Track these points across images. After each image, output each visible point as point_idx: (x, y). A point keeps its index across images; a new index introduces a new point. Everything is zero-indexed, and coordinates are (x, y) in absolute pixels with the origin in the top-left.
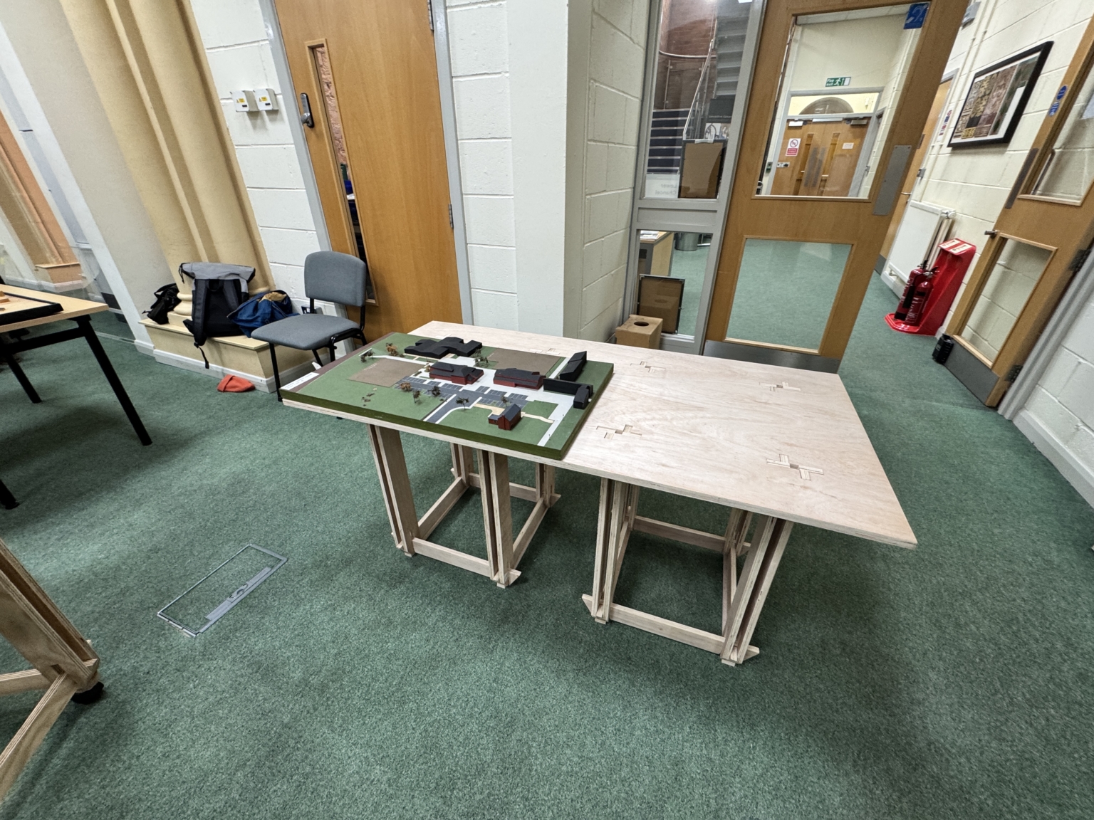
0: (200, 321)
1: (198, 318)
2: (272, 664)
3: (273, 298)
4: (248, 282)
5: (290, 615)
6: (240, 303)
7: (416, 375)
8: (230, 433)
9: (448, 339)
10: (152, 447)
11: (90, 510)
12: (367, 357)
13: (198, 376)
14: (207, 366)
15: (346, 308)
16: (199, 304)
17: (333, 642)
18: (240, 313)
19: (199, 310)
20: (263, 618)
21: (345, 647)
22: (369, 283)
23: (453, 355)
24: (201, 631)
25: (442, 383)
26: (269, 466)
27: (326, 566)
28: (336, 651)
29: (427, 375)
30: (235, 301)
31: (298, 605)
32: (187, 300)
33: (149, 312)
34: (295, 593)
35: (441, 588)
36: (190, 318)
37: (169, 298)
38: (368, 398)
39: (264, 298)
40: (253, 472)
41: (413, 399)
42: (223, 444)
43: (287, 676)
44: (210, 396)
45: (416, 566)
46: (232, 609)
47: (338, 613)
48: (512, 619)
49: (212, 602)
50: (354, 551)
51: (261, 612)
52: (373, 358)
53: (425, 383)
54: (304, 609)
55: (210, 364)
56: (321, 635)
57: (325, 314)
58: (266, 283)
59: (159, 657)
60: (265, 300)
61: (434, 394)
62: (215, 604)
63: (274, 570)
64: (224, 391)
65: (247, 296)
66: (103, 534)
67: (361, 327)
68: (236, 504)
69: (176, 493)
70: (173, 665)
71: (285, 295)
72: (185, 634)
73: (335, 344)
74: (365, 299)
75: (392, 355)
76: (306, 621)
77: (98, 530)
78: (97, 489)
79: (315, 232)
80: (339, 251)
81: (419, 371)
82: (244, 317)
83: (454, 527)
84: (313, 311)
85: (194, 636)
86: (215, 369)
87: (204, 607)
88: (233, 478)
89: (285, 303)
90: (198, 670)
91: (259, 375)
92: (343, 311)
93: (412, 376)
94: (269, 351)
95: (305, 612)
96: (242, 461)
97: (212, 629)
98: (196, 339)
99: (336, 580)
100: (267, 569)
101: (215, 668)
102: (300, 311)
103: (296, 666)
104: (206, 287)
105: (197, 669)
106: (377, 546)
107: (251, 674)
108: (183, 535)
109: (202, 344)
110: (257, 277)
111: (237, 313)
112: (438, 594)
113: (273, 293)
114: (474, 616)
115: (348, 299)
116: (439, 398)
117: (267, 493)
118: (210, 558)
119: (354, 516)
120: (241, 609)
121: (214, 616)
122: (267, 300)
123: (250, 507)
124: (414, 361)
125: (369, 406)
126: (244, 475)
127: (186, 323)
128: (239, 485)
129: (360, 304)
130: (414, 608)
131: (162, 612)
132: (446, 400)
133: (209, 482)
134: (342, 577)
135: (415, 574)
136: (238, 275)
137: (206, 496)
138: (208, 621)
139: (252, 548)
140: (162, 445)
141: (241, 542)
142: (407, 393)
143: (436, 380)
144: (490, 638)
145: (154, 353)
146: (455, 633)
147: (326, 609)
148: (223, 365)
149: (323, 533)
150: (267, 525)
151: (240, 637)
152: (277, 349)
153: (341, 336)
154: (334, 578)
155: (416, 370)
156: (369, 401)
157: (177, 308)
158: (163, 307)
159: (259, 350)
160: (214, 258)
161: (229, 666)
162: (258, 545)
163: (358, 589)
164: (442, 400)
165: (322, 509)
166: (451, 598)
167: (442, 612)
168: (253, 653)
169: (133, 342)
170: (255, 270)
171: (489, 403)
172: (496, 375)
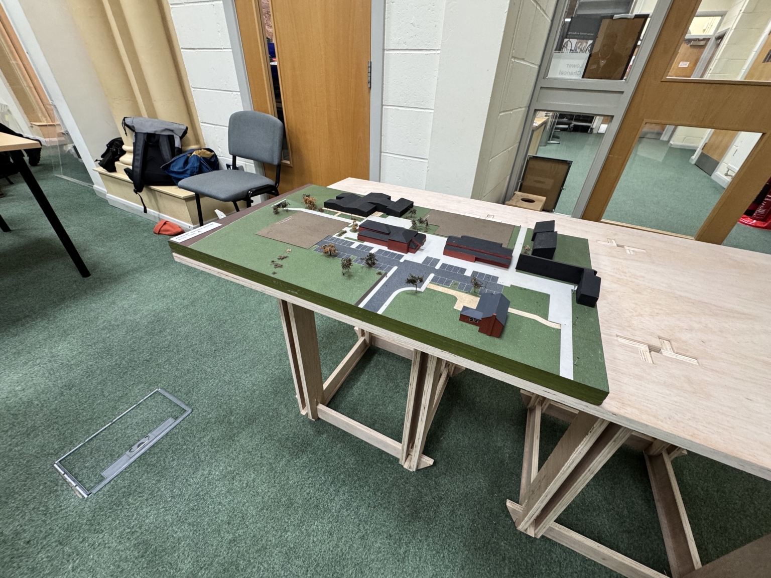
0: (138, 170)
1: (137, 167)
2: (161, 546)
3: (201, 155)
4: (181, 138)
5: (187, 480)
6: (173, 156)
7: (340, 235)
8: (157, 272)
9: (372, 194)
10: (90, 279)
11: (22, 336)
12: (280, 209)
13: (139, 219)
14: (145, 211)
15: (263, 166)
16: (138, 155)
17: (229, 523)
18: (172, 165)
19: (138, 160)
20: (159, 481)
21: (241, 532)
22: (285, 144)
23: (382, 213)
24: (94, 491)
25: (375, 248)
26: (186, 307)
27: (230, 423)
28: (231, 536)
29: (355, 236)
30: (168, 154)
31: (196, 469)
32: (130, 152)
33: (101, 161)
34: (195, 452)
35: (344, 463)
36: (131, 167)
37: (116, 149)
38: (280, 262)
39: (194, 153)
40: (172, 312)
41: (342, 269)
42: (151, 282)
43: (174, 567)
44: (146, 237)
45: (319, 433)
46: (130, 466)
47: (237, 483)
48: (423, 514)
49: (111, 455)
50: (258, 408)
51: (158, 473)
52: (287, 211)
53: (353, 246)
54: (203, 475)
55: (147, 209)
56: (217, 511)
57: (245, 171)
58: (198, 141)
59: (44, 521)
60: (194, 155)
61: (368, 264)
62: (114, 457)
63: (178, 421)
64: (159, 234)
65: (180, 151)
66: (26, 363)
67: (276, 184)
68: (152, 342)
69: (101, 326)
70: (57, 535)
71: (213, 153)
72: (77, 493)
73: (252, 198)
74: (281, 160)
75: (310, 208)
76: (202, 490)
77: (23, 359)
78: (34, 316)
79: (239, 93)
80: (259, 111)
81: (344, 230)
82: (176, 169)
83: (357, 390)
84: (235, 167)
85: (86, 496)
86: (153, 214)
87: (103, 460)
88: (154, 316)
89: (212, 160)
90: (81, 545)
91: (188, 222)
92: (261, 169)
93: (334, 236)
94: (195, 201)
95: (203, 478)
96: (164, 299)
97: (106, 489)
98: (135, 186)
99: (238, 441)
100: (171, 420)
101: (100, 544)
102: (225, 168)
103: (186, 553)
104: (144, 140)
105: (81, 542)
106: (280, 404)
107: (136, 558)
108: (98, 372)
109: (141, 191)
110: (190, 134)
111: (169, 165)
112: (342, 470)
113: (203, 150)
114: (381, 505)
115: (266, 157)
116: (374, 271)
117: (182, 333)
118: (119, 401)
119: (260, 367)
120: (139, 466)
121: (111, 472)
122: (197, 156)
123: (165, 347)
124: (335, 217)
125: (280, 275)
126: (163, 313)
127: (127, 171)
128: (158, 323)
129: (276, 162)
130: (317, 486)
131: (60, 462)
132: (386, 274)
133: (131, 318)
134: (243, 439)
135: (318, 443)
136: (172, 131)
137: (127, 332)
138: (103, 478)
139: (160, 394)
140: (99, 278)
141: (150, 385)
142: (331, 259)
143: (366, 244)
144: (400, 539)
145: (107, 197)
146: (361, 527)
147: (225, 477)
148: (159, 211)
149: (229, 383)
150: (177, 369)
151: (132, 504)
152: (202, 200)
153: (258, 191)
154: (236, 438)
155: (340, 228)
156: (281, 266)
157: (121, 159)
158: (111, 156)
159: (187, 199)
160: (153, 114)
161: (115, 544)
162: (166, 390)
163: (259, 455)
164: (380, 273)
165: (231, 356)
166: (356, 478)
167: (347, 495)
168: (143, 529)
169: (93, 187)
170: (187, 128)
171: (446, 284)
172: (448, 245)
